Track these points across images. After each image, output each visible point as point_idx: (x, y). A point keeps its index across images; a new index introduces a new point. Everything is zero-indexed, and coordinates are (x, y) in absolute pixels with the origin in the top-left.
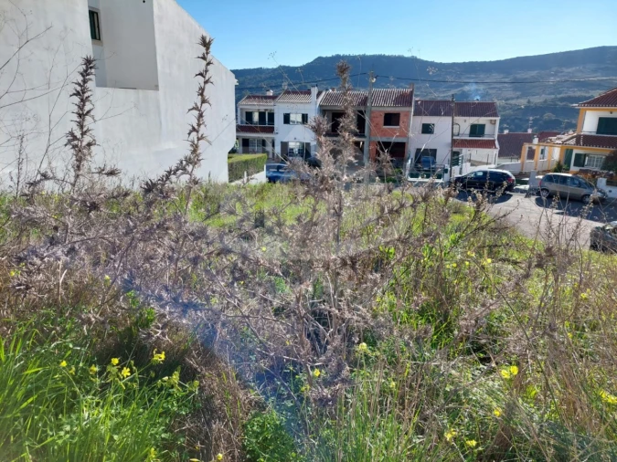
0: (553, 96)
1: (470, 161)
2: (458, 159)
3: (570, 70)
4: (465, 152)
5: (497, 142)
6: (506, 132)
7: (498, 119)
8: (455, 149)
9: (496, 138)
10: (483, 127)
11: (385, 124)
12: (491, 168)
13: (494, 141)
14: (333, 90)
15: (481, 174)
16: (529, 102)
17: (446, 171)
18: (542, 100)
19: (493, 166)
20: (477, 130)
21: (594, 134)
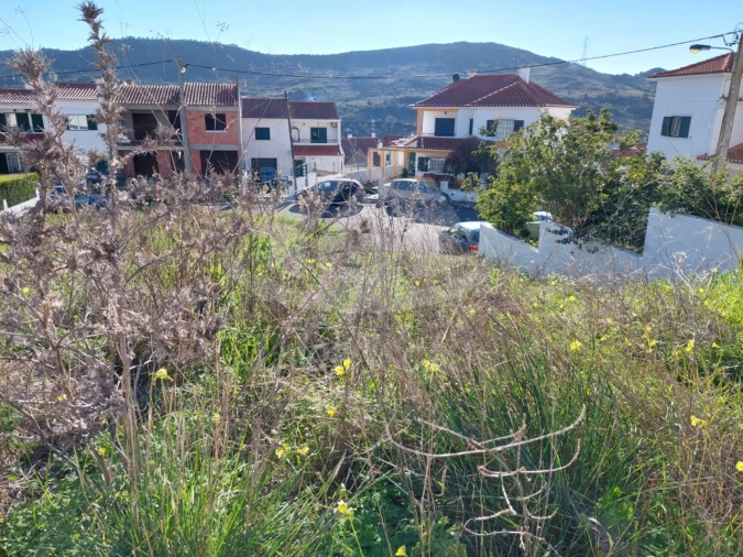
0: (392, 97)
1: (315, 170)
2: (302, 169)
3: (405, 68)
4: (309, 160)
5: (341, 148)
6: (350, 136)
7: (339, 121)
8: (297, 158)
9: (340, 143)
10: (324, 131)
11: (208, 129)
12: (339, 177)
13: (338, 147)
14: (129, 82)
15: (328, 185)
16: (369, 103)
17: (290, 183)
18: (382, 102)
19: (339, 175)
20: (319, 134)
21: (433, 136)
